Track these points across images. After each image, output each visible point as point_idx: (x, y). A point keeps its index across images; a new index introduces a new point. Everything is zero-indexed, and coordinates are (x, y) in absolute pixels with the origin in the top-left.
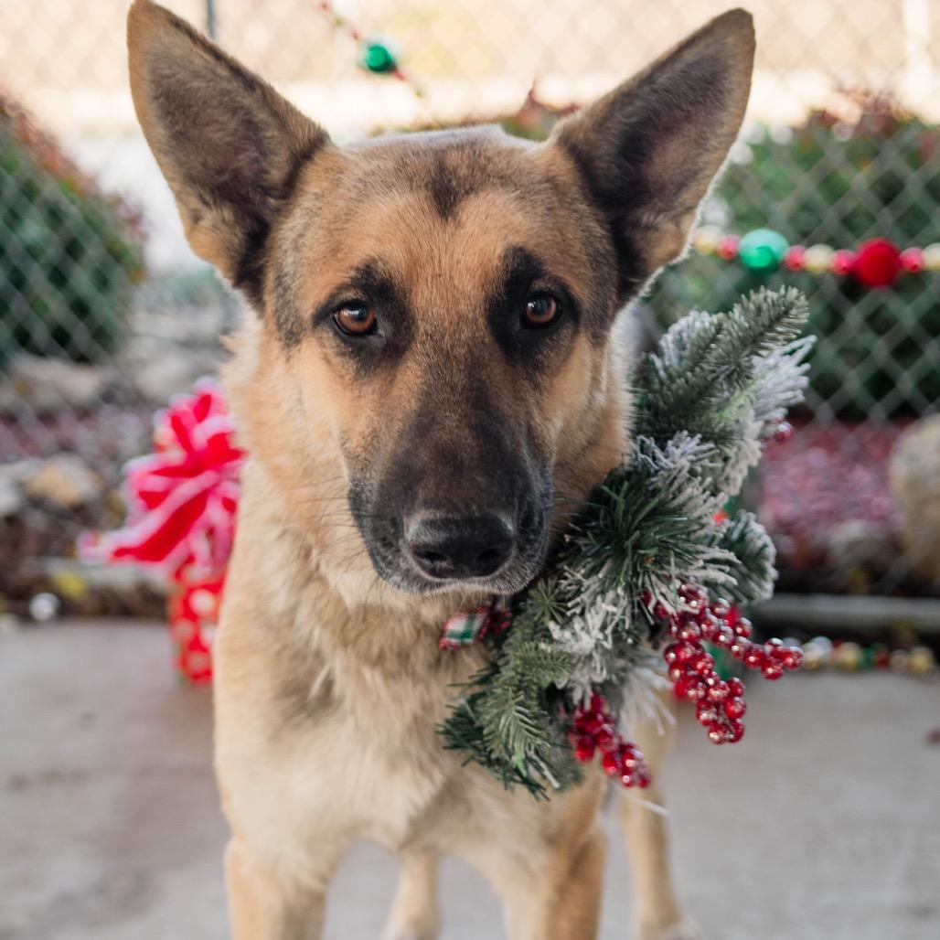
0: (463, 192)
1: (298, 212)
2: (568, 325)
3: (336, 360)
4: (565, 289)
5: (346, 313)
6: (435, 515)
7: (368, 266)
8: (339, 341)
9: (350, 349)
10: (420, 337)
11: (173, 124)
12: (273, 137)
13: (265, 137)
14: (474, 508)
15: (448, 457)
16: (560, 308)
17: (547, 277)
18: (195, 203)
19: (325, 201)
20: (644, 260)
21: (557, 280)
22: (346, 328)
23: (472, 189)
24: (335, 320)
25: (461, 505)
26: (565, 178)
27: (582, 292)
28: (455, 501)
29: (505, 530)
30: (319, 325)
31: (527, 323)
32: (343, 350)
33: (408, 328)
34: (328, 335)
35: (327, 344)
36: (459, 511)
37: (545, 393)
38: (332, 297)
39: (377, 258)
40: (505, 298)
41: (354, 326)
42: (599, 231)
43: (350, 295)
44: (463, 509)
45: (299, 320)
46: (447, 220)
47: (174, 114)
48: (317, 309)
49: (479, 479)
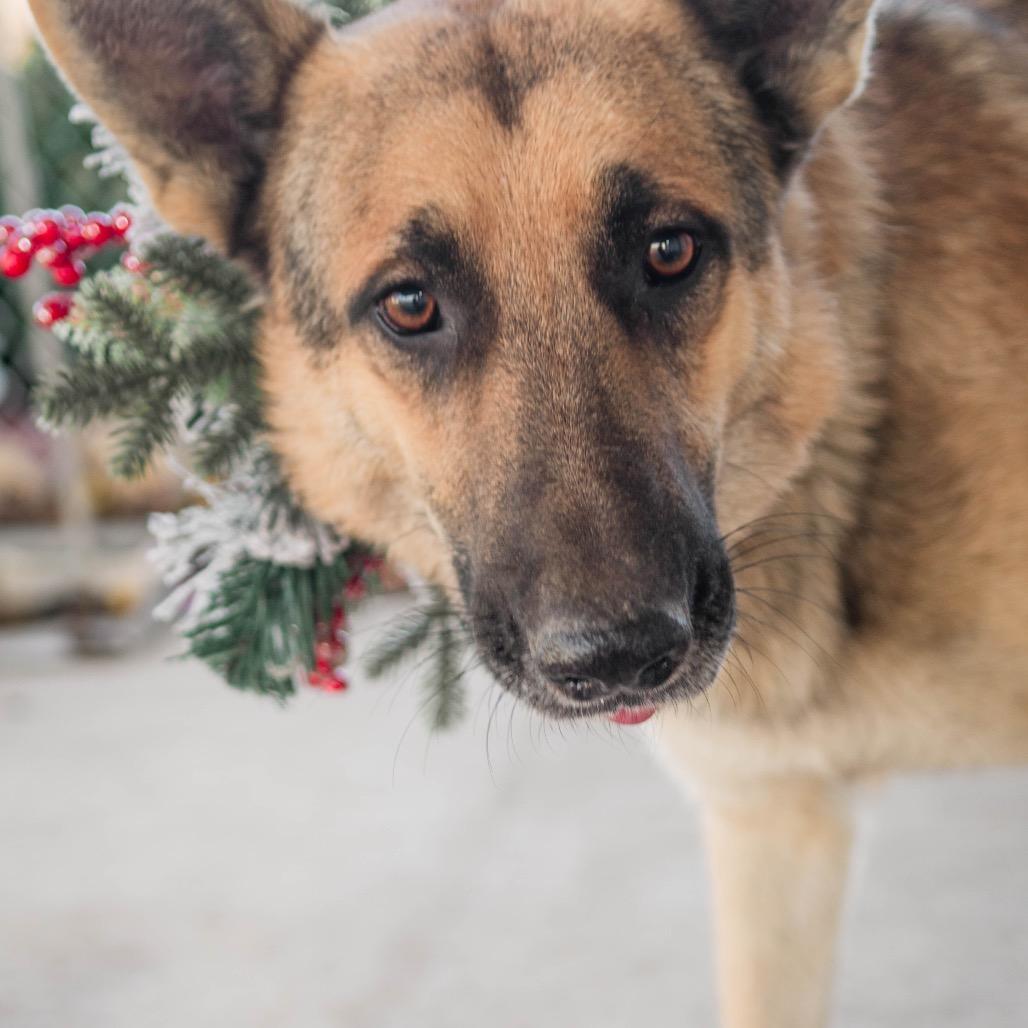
0: (525, 85)
1: (294, 156)
2: (711, 264)
3: (394, 375)
4: (698, 213)
5: (396, 300)
6: (571, 626)
8: (391, 348)
9: (409, 357)
10: (507, 327)
11: (106, 53)
12: (250, 42)
13: (242, 47)
14: (626, 607)
15: (577, 530)
16: (699, 244)
17: (670, 205)
18: (161, 158)
19: (330, 135)
20: (801, 112)
21: (686, 206)
22: (398, 325)
23: (534, 78)
24: (380, 314)
25: (608, 608)
26: (670, 32)
27: (720, 205)
28: (597, 600)
29: (675, 626)
30: (358, 321)
31: (655, 278)
32: (400, 360)
33: (488, 311)
34: (373, 337)
35: (374, 350)
36: (603, 614)
37: (694, 376)
38: (372, 279)
39: (426, 207)
40: (610, 243)
41: (406, 321)
42: (726, 99)
43: (398, 274)
44: (612, 613)
45: (329, 312)
46: (510, 129)
47: (102, 39)
48: (352, 299)
49: (627, 560)
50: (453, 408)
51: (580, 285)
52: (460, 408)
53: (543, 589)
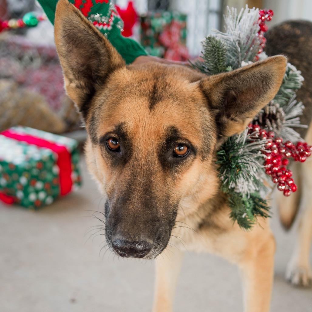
0: (158, 100)
2: (191, 156)
3: (106, 158)
4: (190, 143)
5: (111, 141)
6: (122, 238)
7: (119, 126)
8: (106, 152)
9: (110, 156)
10: (133, 158)
17: (182, 139)
21: (187, 140)
22: (110, 147)
24: (106, 143)
25: (132, 236)
28: (130, 234)
30: (101, 143)
32: (108, 156)
33: (130, 153)
34: (103, 148)
35: (103, 151)
38: (107, 134)
39: (123, 123)
41: (112, 146)
43: (113, 135)
44: (132, 238)
45: (96, 137)
46: (151, 110)
48: (101, 138)
49: (141, 226)
50: (116, 172)
51: (155, 154)
52: (117, 173)
53: (119, 226)
